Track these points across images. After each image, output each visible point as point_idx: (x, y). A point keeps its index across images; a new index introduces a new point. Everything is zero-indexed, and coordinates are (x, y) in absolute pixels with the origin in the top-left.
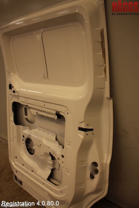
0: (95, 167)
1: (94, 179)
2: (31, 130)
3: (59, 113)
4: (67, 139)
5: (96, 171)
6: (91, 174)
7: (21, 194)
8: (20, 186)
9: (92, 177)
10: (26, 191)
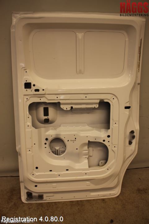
0: (132, 135)
1: (132, 144)
2: (57, 129)
3: (103, 101)
4: (113, 119)
5: (134, 137)
6: (129, 141)
7: (47, 207)
8: (37, 203)
9: (130, 143)
10: (49, 203)
